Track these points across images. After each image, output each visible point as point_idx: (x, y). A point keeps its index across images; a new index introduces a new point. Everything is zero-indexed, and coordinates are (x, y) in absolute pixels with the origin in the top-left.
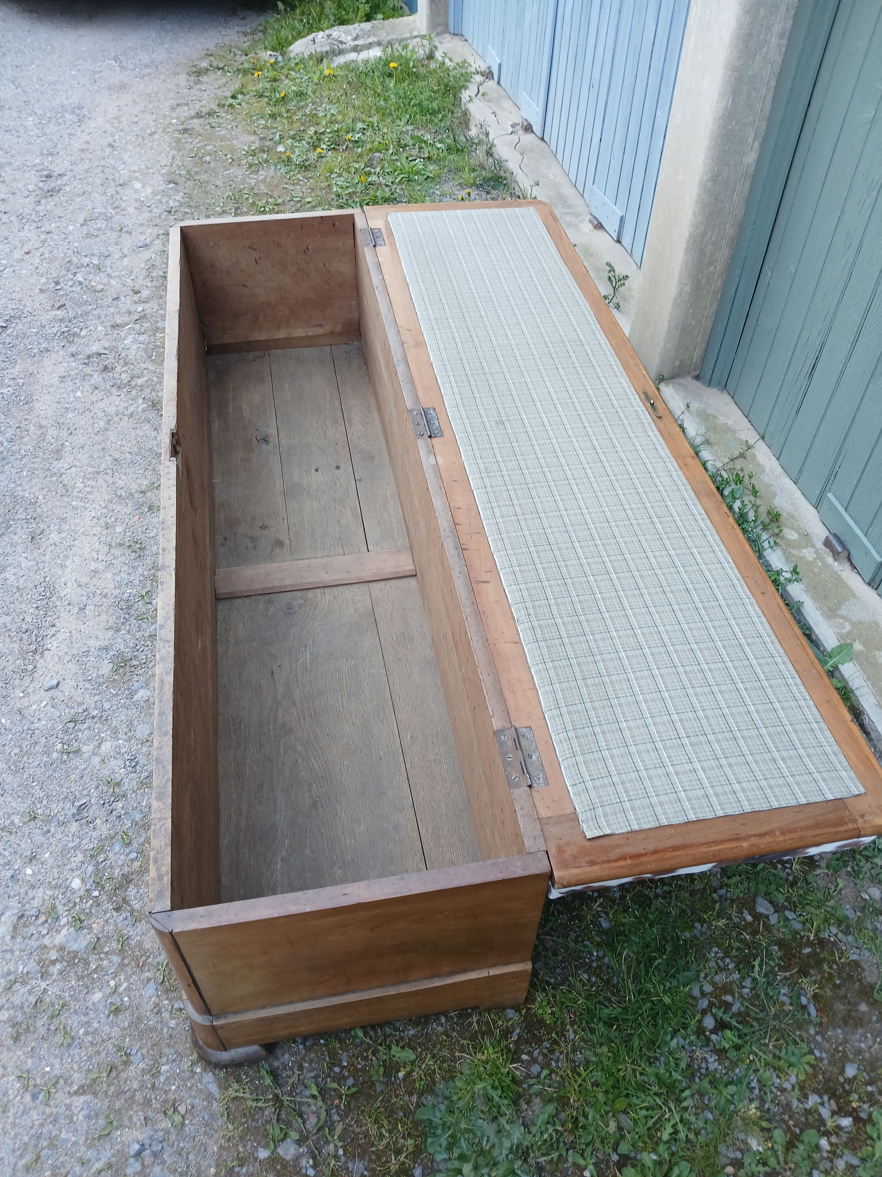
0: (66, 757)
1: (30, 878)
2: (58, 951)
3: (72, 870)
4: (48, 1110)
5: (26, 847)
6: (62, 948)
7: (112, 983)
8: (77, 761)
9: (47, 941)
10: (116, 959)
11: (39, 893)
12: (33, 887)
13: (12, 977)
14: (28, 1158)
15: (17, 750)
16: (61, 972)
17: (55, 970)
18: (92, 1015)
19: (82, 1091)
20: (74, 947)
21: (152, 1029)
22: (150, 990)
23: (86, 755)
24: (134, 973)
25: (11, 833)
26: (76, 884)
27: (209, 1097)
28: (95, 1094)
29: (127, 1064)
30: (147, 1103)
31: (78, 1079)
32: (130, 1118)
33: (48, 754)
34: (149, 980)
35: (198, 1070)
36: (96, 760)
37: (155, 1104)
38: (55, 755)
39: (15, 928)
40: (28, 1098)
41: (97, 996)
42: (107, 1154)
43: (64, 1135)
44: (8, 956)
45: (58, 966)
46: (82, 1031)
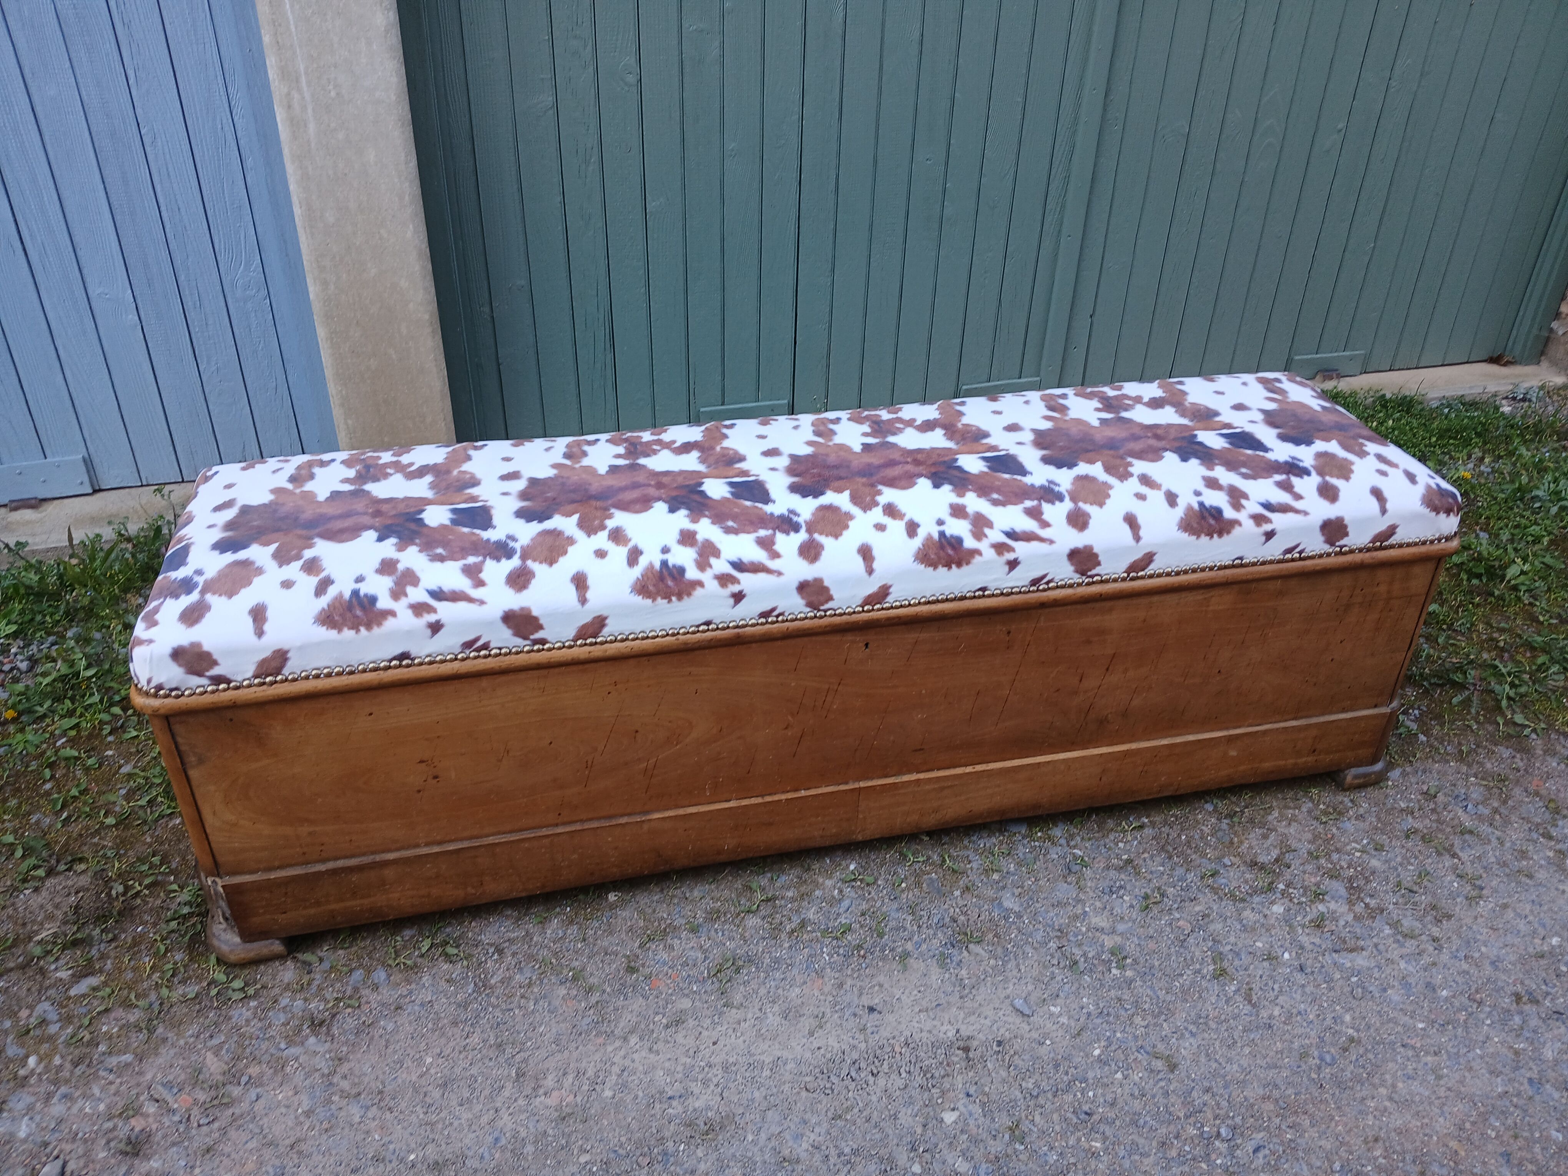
0: (1129, 961)
1: (1294, 954)
2: (1354, 905)
3: (1265, 916)
4: (1484, 875)
5: (1262, 968)
6: (1351, 903)
7: (1358, 854)
8: (1131, 947)
9: (1350, 917)
10: (1335, 856)
11: (1304, 939)
12: (1302, 948)
13: (1400, 937)
14: (1524, 879)
15: (1138, 1020)
16: (1372, 896)
17: (1373, 903)
18: (1393, 864)
19: (1454, 856)
20: (1343, 892)
21: (1379, 819)
22: (1349, 826)
23: (1118, 939)
24: (1340, 841)
25: (1251, 989)
26: (1278, 909)
27: (1404, 774)
28: (1452, 845)
29: (1416, 832)
30: (1433, 811)
31: (1448, 862)
32: (1452, 819)
33: (1130, 982)
34: (1338, 829)
35: (1390, 783)
36: (1121, 927)
37: (1432, 806)
38: (1129, 973)
39: (1352, 951)
40: (1484, 892)
41: (1375, 863)
42: (1484, 828)
43: (1493, 860)
44: (1381, 947)
45: (1368, 900)
46: (1412, 868)
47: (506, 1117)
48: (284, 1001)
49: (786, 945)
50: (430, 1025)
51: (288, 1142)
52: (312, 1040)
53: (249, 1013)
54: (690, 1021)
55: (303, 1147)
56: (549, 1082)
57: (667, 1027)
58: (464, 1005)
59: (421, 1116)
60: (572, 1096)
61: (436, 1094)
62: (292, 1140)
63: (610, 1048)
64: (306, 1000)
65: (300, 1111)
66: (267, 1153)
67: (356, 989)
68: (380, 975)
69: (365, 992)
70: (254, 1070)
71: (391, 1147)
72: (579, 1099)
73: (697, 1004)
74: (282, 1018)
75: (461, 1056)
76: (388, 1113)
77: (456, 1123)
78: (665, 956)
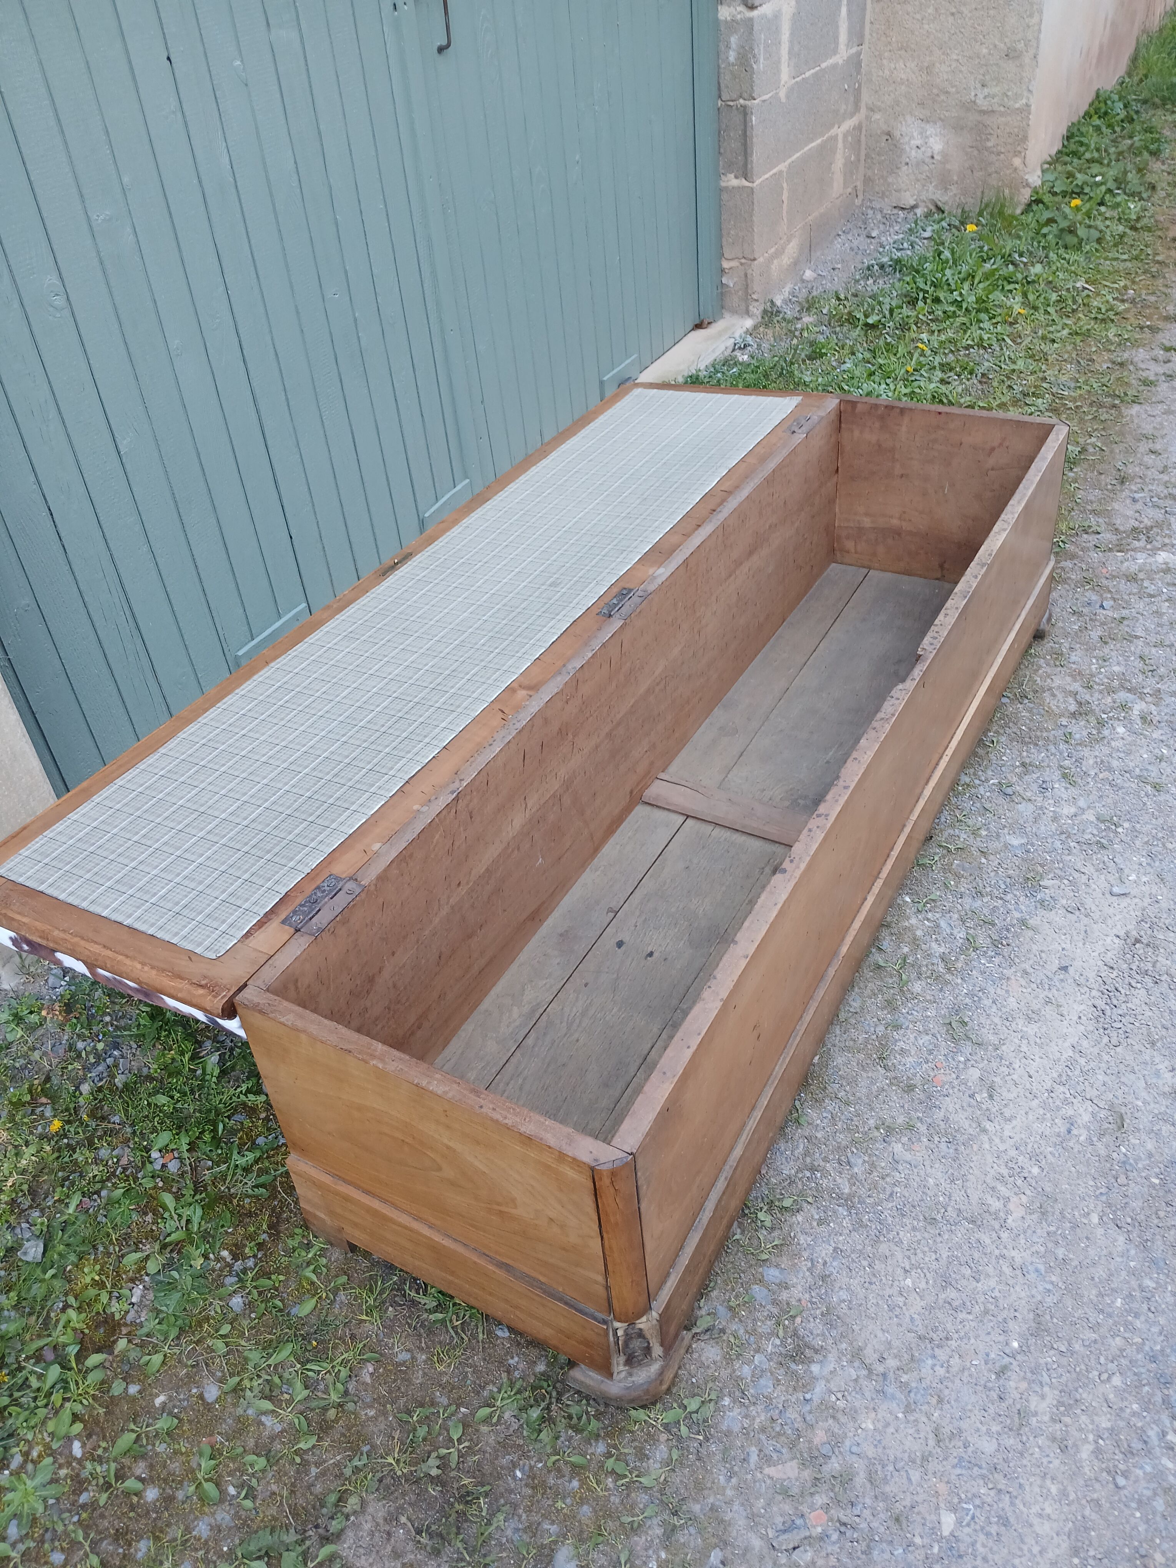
0: (1115, 819)
2: (1144, 699)
3: (1123, 738)
6: (1141, 699)
8: (1103, 810)
9: (1153, 707)
11: (1156, 736)
16: (1143, 688)
17: (1149, 691)
20: (1129, 696)
23: (1092, 812)
24: (1085, 670)
26: (1121, 729)
29: (1103, 637)
33: (1134, 830)
36: (1081, 804)
38: (1126, 825)
45: (1145, 691)
47: (1014, 1253)
48: (746, 1371)
49: (959, 981)
50: (865, 1263)
51: (932, 1442)
52: (815, 1368)
53: (737, 1411)
54: (995, 1079)
55: (946, 1431)
56: (996, 1205)
57: (991, 1097)
58: (859, 1225)
59: (971, 1317)
60: (1022, 1196)
61: (951, 1293)
62: (931, 1436)
63: (986, 1146)
64: (758, 1350)
65: (900, 1415)
66: (932, 1466)
67: (775, 1302)
68: (772, 1274)
69: (784, 1296)
70: (820, 1436)
71: (992, 1356)
72: (1028, 1192)
73: (980, 1066)
74: (766, 1383)
75: (920, 1255)
76: (949, 1342)
77: (996, 1293)
78: (911, 1059)
